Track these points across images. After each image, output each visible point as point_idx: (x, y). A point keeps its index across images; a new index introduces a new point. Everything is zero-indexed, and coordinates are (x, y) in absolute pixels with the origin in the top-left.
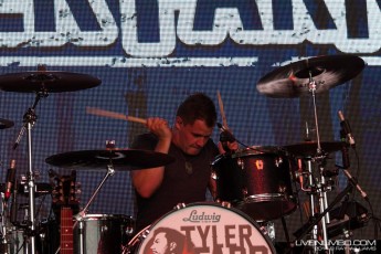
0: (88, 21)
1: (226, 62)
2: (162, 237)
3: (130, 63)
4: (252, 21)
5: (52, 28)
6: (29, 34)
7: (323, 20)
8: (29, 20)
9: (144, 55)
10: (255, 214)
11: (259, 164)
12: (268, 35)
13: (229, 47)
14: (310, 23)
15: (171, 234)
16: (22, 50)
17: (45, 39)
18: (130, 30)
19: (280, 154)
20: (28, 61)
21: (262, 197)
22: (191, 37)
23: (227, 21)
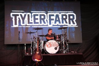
0: (45, 23)
1: (57, 26)
2: (48, 43)
3: (48, 27)
4: (60, 23)
5: (41, 23)
6: (39, 24)
7: (66, 23)
8: (39, 23)
9: (50, 26)
10: (57, 41)
11: (58, 36)
12: (61, 24)
13: (58, 25)
14: (65, 23)
15: (49, 43)
16: (38, 25)
17: (41, 24)
18: (49, 23)
19: (60, 35)
20: (39, 26)
21: (58, 39)
22: (54, 24)
23: (58, 23)
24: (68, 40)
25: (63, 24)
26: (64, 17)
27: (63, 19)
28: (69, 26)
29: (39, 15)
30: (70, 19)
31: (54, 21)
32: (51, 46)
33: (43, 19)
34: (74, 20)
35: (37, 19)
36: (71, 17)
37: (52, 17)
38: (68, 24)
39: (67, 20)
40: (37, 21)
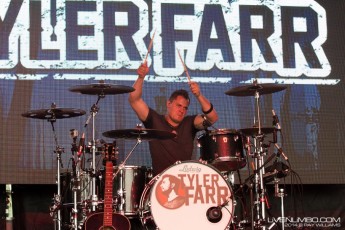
0: (134, 54)
1: (213, 80)
2: (167, 180)
3: (158, 79)
4: (228, 56)
5: (114, 58)
6: (101, 62)
7: (269, 56)
8: (101, 54)
9: (166, 75)
10: (221, 167)
11: (225, 139)
12: (238, 65)
13: (215, 72)
14: (262, 59)
15: (172, 179)
16: (96, 71)
17: (110, 65)
18: (158, 60)
19: (237, 134)
20: (99, 77)
21: (225, 158)
22: (193, 65)
23: (215, 56)
24: (284, 166)
25: (247, 67)
26: (257, 22)
27: (246, 32)
28: (287, 76)
29: (100, 7)
30: (289, 37)
31: (192, 47)
32: (183, 200)
33: (127, 33)
34: (317, 44)
35: (89, 30)
36: (300, 25)
37: (181, 22)
38: (278, 67)
39: (276, 42)
40: (84, 43)
